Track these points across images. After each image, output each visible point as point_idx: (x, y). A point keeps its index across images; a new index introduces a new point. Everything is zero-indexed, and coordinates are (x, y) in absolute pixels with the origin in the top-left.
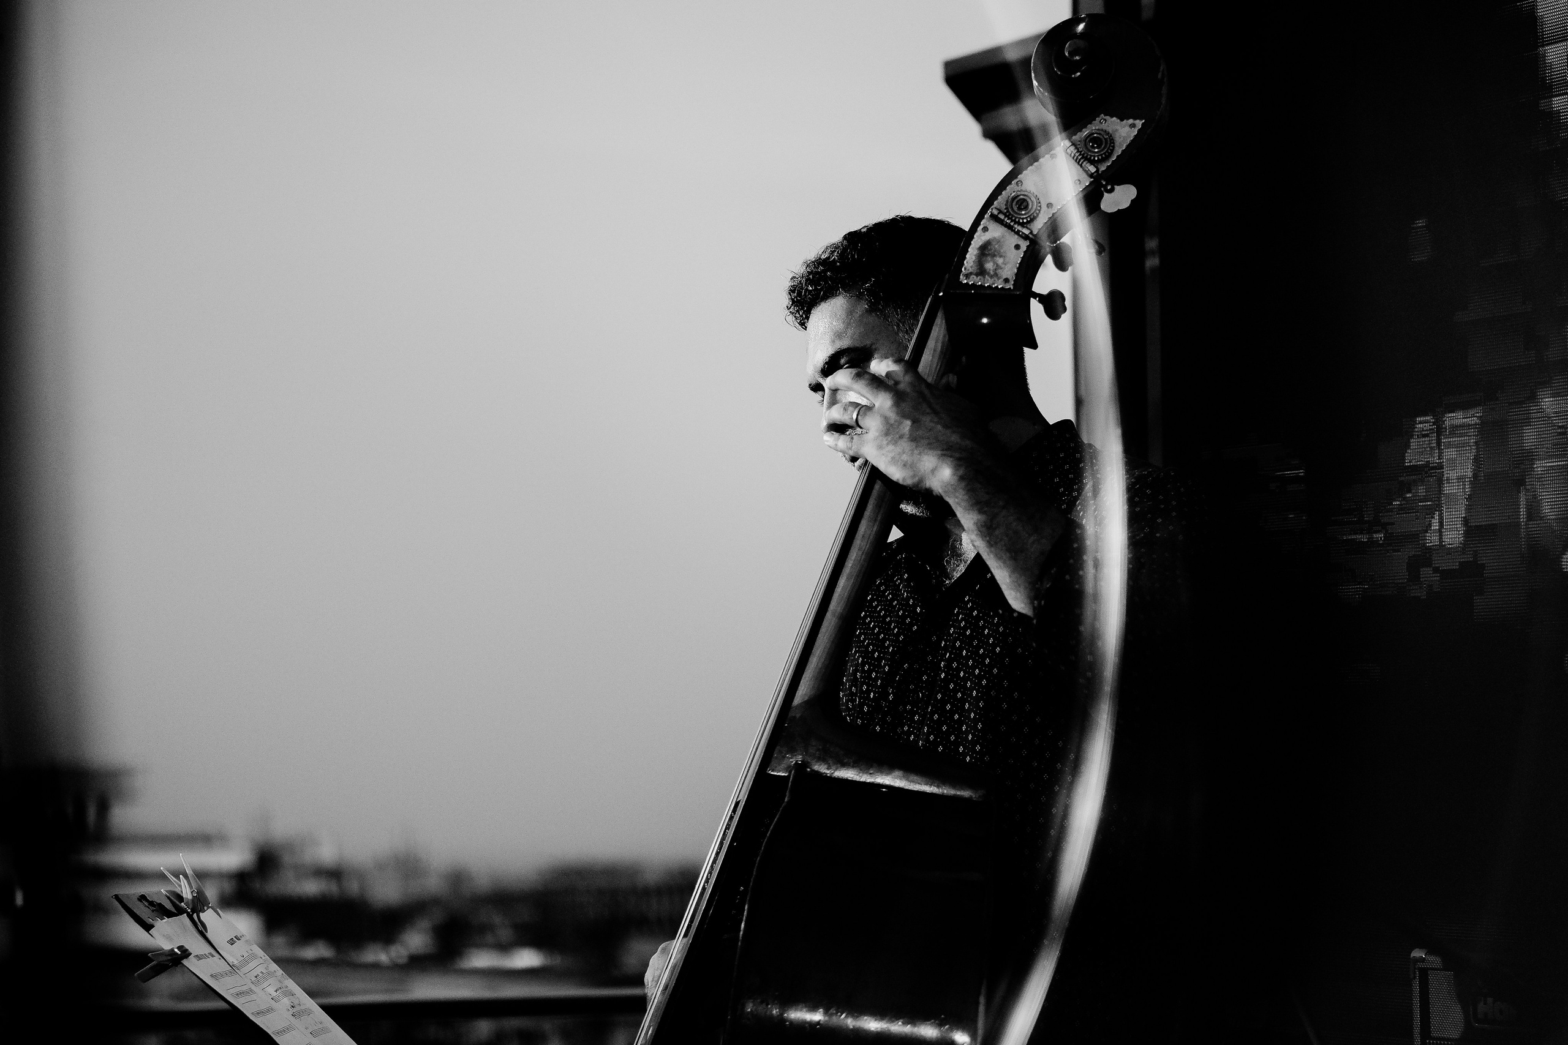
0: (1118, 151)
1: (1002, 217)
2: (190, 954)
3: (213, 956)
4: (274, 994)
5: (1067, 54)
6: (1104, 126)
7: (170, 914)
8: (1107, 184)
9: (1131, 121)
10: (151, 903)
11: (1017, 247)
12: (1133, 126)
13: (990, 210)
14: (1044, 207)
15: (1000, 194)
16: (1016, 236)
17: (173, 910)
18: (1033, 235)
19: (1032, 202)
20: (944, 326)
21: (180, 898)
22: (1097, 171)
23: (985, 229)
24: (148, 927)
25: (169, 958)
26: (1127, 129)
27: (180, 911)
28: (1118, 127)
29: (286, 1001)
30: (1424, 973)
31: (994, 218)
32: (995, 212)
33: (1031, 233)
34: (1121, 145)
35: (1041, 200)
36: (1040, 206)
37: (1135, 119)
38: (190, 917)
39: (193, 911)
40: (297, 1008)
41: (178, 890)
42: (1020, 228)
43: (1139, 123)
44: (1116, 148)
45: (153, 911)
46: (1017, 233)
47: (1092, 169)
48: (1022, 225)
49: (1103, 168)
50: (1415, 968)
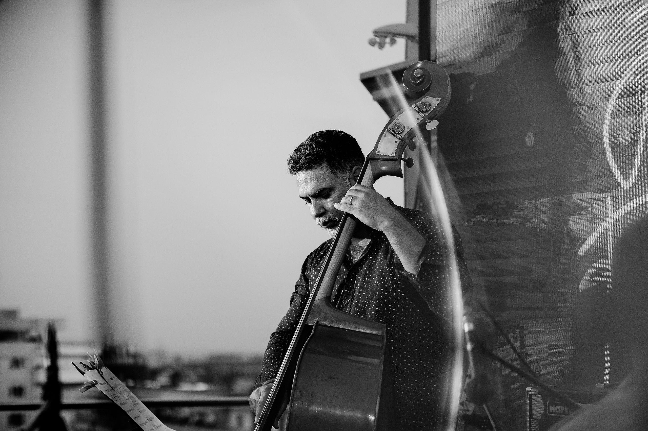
0: (432, 109)
1: (391, 131)
2: (98, 383)
3: (106, 384)
4: (127, 397)
5: (415, 75)
6: (427, 100)
7: (90, 369)
8: (428, 120)
9: (437, 98)
10: (84, 365)
11: (396, 142)
12: (438, 100)
13: (387, 129)
14: (406, 128)
15: (391, 123)
16: (396, 138)
17: (91, 367)
18: (402, 138)
19: (402, 126)
20: (370, 169)
21: (94, 364)
22: (425, 115)
23: (385, 136)
24: (83, 374)
25: (91, 384)
26: (436, 101)
27: (94, 368)
28: (433, 100)
29: (131, 400)
30: (530, 396)
31: (389, 132)
32: (389, 129)
33: (401, 137)
34: (433, 106)
35: (405, 125)
36: (405, 128)
37: (438, 97)
38: (97, 370)
39: (99, 368)
40: (135, 403)
41: (93, 361)
42: (397, 135)
43: (440, 99)
44: (432, 108)
45: (85, 368)
46: (396, 137)
47: (423, 115)
48: (398, 134)
49: (427, 114)
50: (527, 394)
